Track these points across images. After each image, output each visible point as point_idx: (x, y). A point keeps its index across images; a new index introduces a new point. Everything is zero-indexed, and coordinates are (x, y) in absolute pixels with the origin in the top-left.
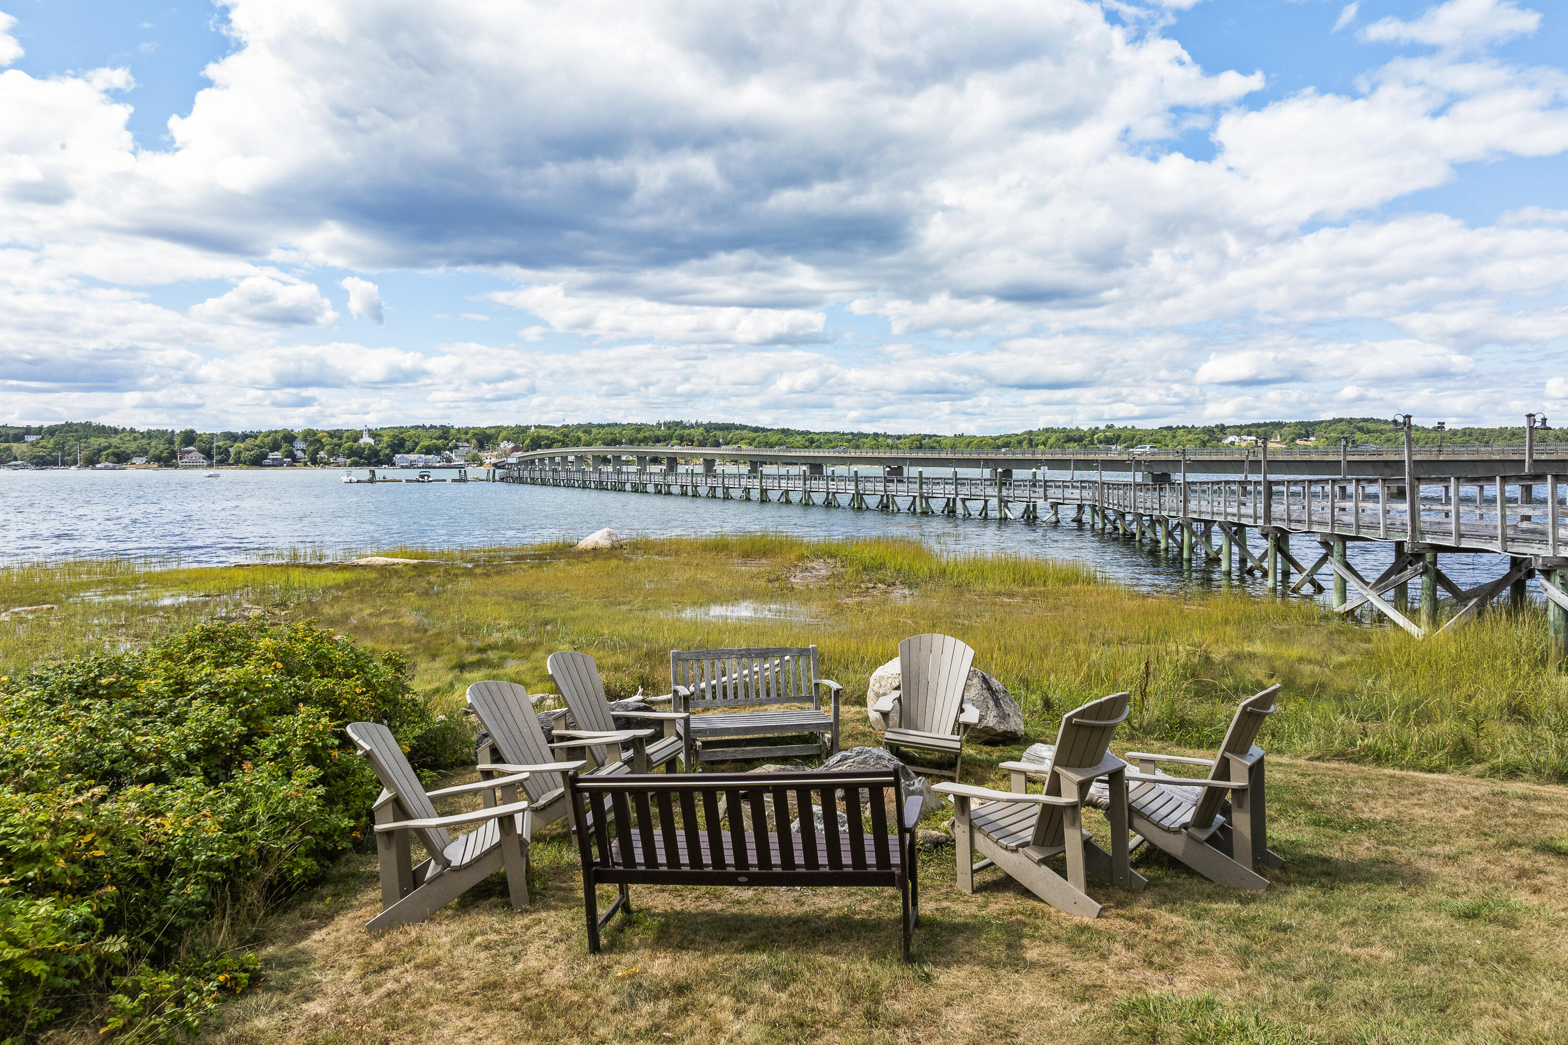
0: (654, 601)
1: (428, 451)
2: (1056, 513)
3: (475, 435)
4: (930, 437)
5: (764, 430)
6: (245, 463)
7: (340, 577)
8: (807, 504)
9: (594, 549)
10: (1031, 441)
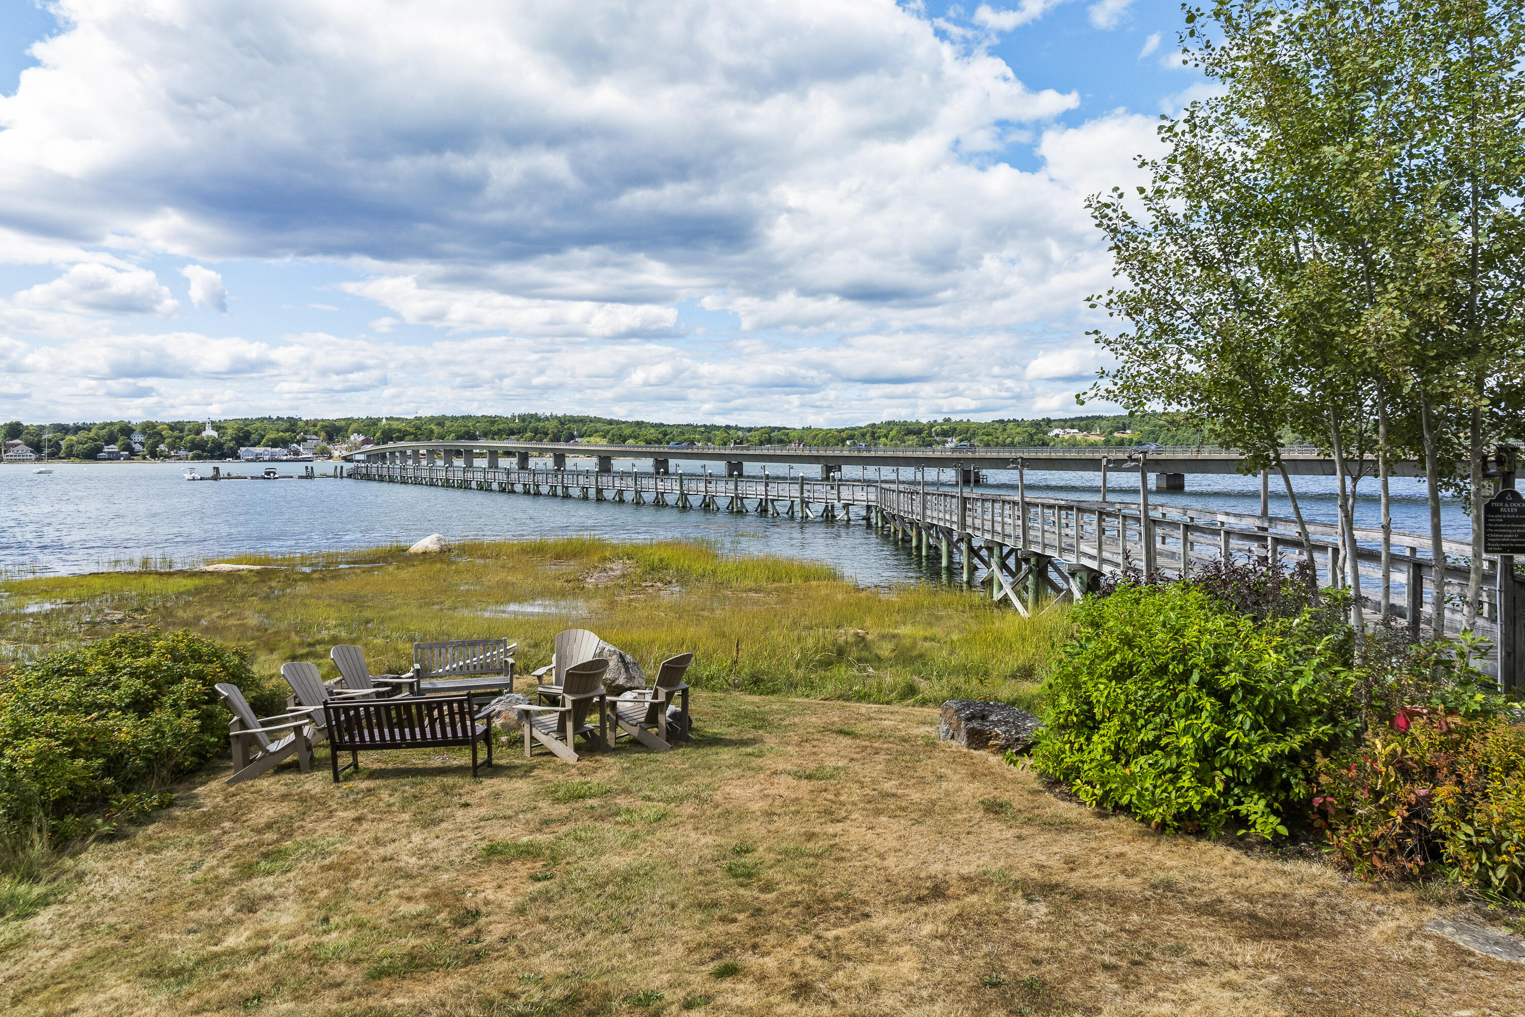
0: (465, 600)
1: (275, 444)
2: (847, 513)
3: (323, 427)
4: (779, 429)
5: (618, 422)
6: (77, 456)
7: (190, 583)
8: (638, 503)
9: (424, 553)
10: (873, 433)
